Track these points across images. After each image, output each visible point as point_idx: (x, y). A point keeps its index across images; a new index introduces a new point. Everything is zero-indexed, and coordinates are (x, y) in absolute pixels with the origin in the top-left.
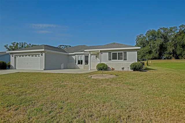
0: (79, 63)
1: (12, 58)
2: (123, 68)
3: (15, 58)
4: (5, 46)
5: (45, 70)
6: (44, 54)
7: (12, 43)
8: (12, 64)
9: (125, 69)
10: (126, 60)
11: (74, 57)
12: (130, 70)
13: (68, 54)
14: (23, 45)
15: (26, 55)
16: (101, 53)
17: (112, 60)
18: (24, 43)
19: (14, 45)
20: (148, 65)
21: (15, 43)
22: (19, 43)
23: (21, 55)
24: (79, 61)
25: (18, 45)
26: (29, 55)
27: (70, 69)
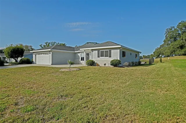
0: (82, 60)
1: (34, 56)
2: (105, 64)
3: (36, 56)
4: (41, 46)
5: (52, 64)
6: (51, 53)
7: (45, 43)
8: (34, 60)
9: (106, 65)
10: (111, 57)
11: (79, 54)
12: (110, 66)
13: (74, 52)
14: (53, 44)
15: (42, 54)
16: (92, 51)
17: (100, 57)
18: (54, 42)
19: (47, 44)
20: (161, 62)
21: (47, 42)
22: (50, 42)
23: (38, 54)
24: (82, 58)
25: (50, 45)
26: (43, 54)
27: (76, 64)
